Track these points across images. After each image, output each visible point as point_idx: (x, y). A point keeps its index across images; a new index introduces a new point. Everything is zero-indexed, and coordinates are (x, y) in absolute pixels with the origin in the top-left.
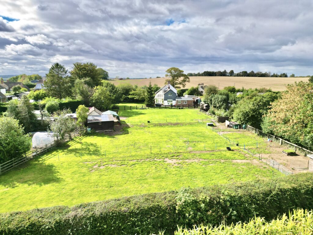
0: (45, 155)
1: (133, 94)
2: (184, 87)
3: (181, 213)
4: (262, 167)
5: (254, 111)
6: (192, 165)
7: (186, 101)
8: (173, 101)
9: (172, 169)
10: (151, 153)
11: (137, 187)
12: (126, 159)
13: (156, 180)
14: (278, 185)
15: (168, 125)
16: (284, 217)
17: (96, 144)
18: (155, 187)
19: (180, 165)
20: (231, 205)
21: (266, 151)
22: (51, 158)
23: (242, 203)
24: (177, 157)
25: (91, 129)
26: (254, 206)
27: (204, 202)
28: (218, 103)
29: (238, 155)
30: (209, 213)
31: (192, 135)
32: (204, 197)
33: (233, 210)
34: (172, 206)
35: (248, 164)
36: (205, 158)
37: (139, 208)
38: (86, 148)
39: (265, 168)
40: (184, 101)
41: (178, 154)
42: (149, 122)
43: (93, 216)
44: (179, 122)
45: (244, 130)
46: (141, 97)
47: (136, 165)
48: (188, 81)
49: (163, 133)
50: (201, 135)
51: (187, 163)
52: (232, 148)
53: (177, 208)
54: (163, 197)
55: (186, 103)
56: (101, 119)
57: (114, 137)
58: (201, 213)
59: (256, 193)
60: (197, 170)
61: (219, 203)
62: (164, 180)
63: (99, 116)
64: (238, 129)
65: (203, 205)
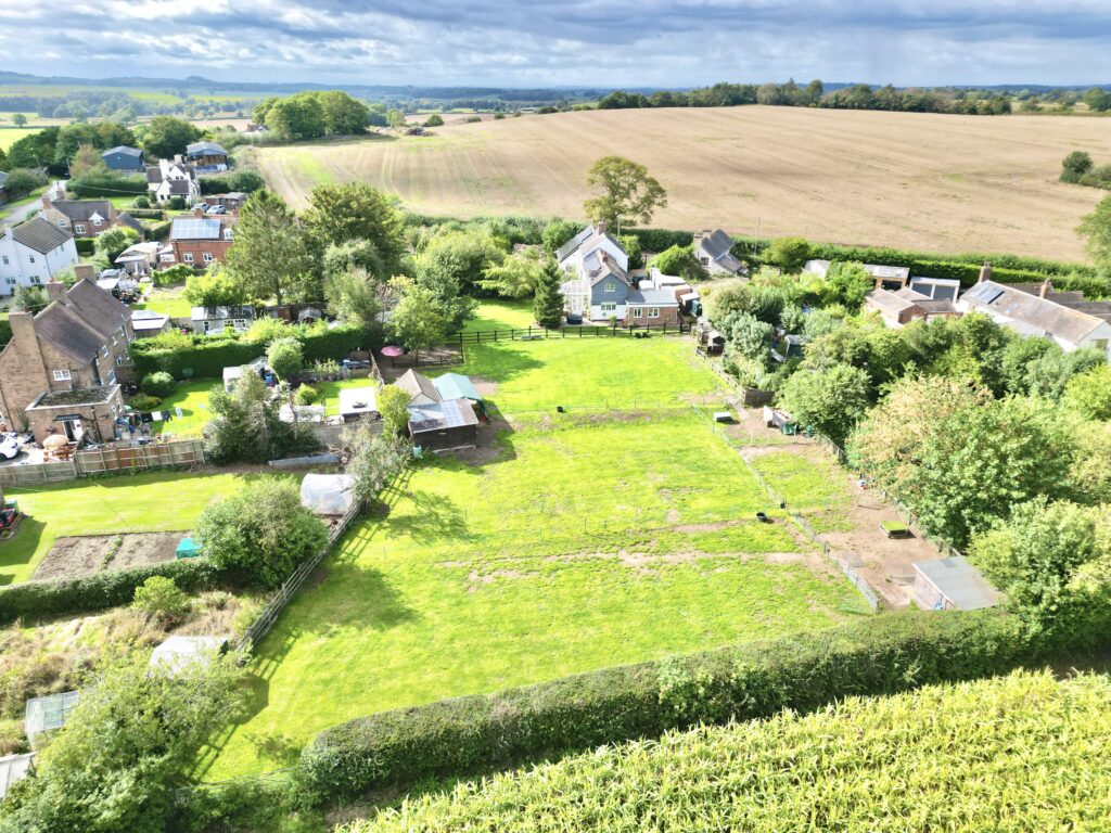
0: (347, 542)
1: (495, 277)
2: (646, 223)
3: (668, 704)
4: (826, 576)
5: (833, 409)
6: (678, 572)
7: (656, 311)
8: (618, 307)
9: (637, 583)
10: (586, 533)
11: (575, 633)
12: (534, 554)
13: (610, 617)
14: (832, 645)
15: (611, 421)
16: (829, 708)
17: (446, 498)
18: (609, 634)
19: (654, 571)
20: (748, 687)
21: (847, 521)
22: (361, 551)
23: (766, 683)
24: (646, 547)
25: (423, 449)
26: (785, 688)
27: (703, 684)
28: (748, 342)
29: (781, 537)
30: (711, 702)
31: (675, 462)
32: (704, 676)
33: (751, 695)
34: (653, 694)
35: (797, 566)
36: (705, 547)
37: (600, 699)
38: (430, 515)
39: (832, 577)
40: (651, 309)
41: (646, 536)
42: (560, 410)
43: (531, 714)
44: (641, 406)
45: (809, 440)
46: (520, 287)
47: (559, 572)
48: (659, 204)
49: (603, 453)
50: (699, 464)
51: (669, 566)
52: (769, 514)
53: (661, 696)
54: (636, 677)
55: (656, 315)
56: (444, 419)
57: (482, 472)
58: (700, 701)
59: (793, 664)
60: (689, 587)
61: (728, 685)
62: (624, 615)
63: (434, 405)
64: (792, 434)
65: (701, 691)
